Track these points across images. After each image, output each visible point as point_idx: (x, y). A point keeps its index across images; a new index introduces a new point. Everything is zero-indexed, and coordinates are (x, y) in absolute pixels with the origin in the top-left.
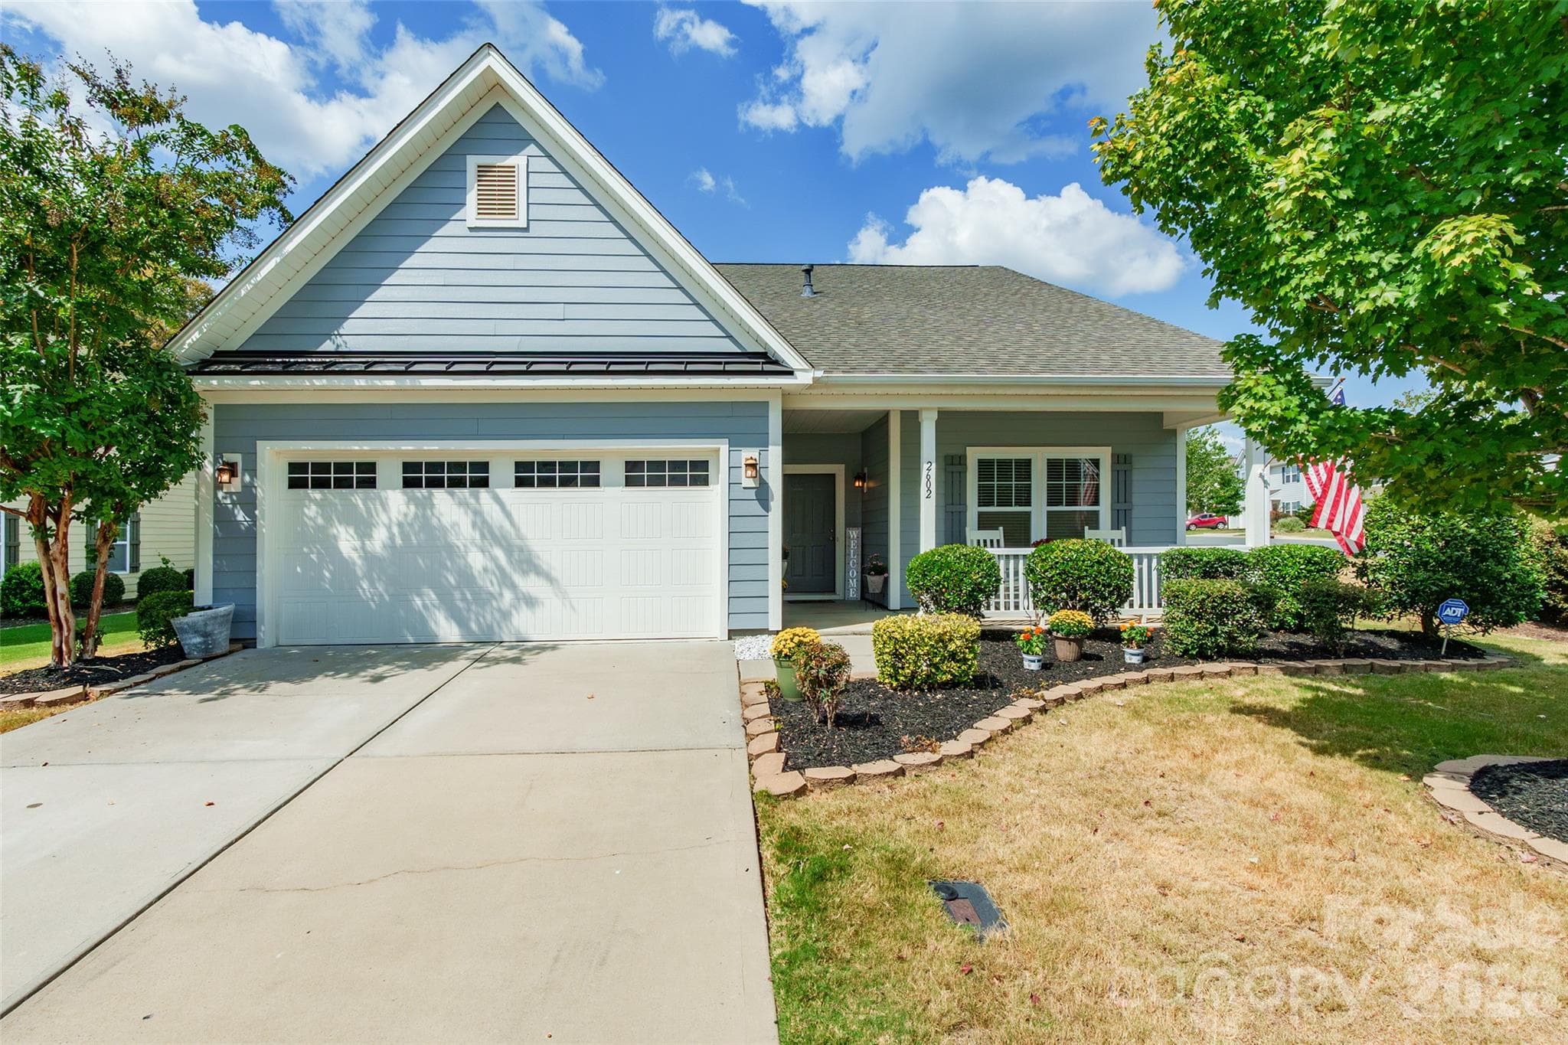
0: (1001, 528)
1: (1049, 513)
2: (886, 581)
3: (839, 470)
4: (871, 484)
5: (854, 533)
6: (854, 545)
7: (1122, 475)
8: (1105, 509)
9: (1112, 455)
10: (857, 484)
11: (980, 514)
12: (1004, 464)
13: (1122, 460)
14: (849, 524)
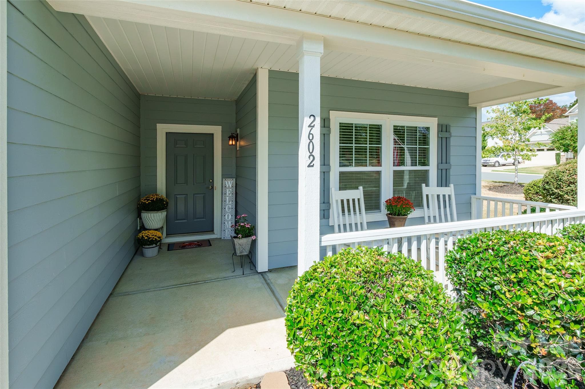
0: (361, 188)
1: (394, 171)
2: (254, 243)
3: (217, 131)
4: (242, 143)
5: (230, 183)
6: (230, 193)
7: (444, 140)
8: (433, 169)
9: (438, 125)
10: (231, 143)
11: (341, 174)
12: (360, 128)
13: (444, 129)
14: (225, 176)
